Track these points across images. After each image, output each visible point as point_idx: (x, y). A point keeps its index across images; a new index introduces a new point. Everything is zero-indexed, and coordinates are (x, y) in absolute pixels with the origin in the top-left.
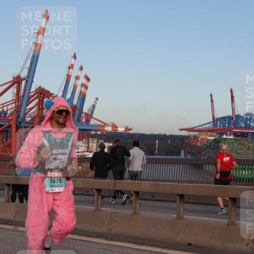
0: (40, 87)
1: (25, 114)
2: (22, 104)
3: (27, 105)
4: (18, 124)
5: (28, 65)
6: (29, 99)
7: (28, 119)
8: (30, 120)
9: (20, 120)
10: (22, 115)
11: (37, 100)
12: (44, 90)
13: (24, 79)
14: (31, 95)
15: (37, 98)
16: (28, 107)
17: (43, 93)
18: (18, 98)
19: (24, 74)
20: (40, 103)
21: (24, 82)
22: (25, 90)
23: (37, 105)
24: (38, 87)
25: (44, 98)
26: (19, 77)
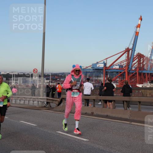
0: (139, 53)
1: (132, 66)
2: (130, 61)
3: (133, 62)
4: (129, 71)
5: (132, 43)
6: (133, 59)
7: (133, 69)
8: (134, 69)
9: (129, 69)
10: (130, 67)
11: (138, 59)
12: (141, 54)
13: (131, 49)
14: (134, 57)
15: (137, 58)
16: (133, 63)
17: (140, 56)
18: (128, 58)
19: (131, 47)
20: (139, 61)
21: (131, 51)
22: (131, 55)
23: (137, 62)
24: (138, 53)
25: (141, 58)
26: (128, 48)
